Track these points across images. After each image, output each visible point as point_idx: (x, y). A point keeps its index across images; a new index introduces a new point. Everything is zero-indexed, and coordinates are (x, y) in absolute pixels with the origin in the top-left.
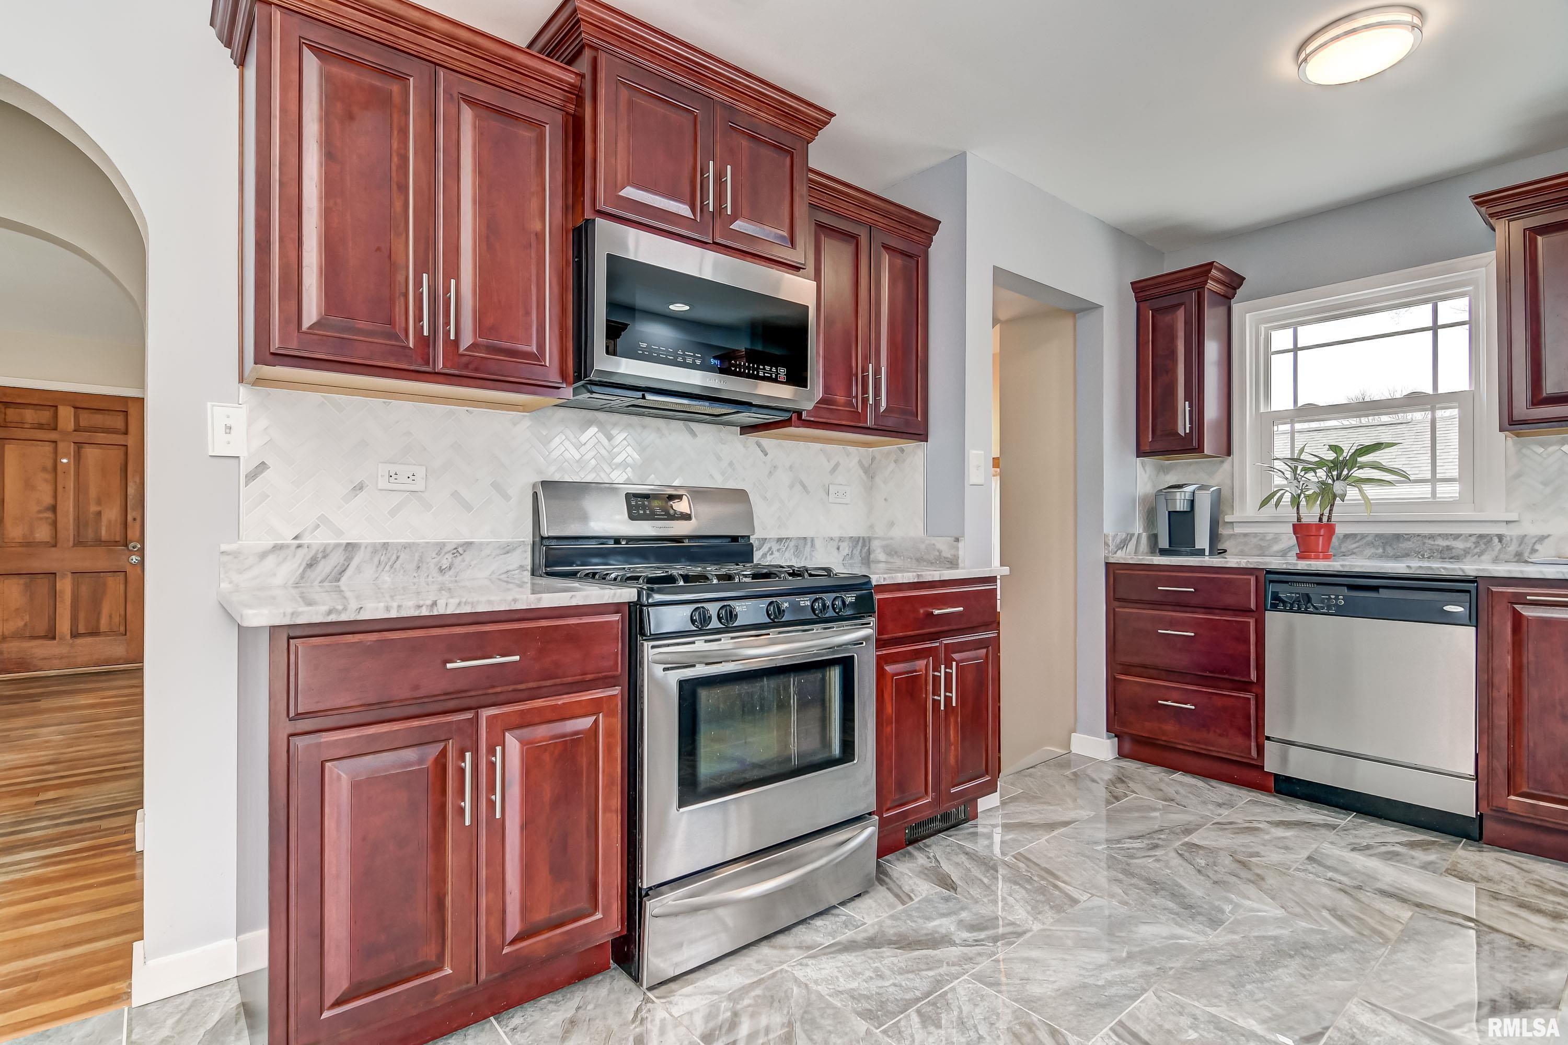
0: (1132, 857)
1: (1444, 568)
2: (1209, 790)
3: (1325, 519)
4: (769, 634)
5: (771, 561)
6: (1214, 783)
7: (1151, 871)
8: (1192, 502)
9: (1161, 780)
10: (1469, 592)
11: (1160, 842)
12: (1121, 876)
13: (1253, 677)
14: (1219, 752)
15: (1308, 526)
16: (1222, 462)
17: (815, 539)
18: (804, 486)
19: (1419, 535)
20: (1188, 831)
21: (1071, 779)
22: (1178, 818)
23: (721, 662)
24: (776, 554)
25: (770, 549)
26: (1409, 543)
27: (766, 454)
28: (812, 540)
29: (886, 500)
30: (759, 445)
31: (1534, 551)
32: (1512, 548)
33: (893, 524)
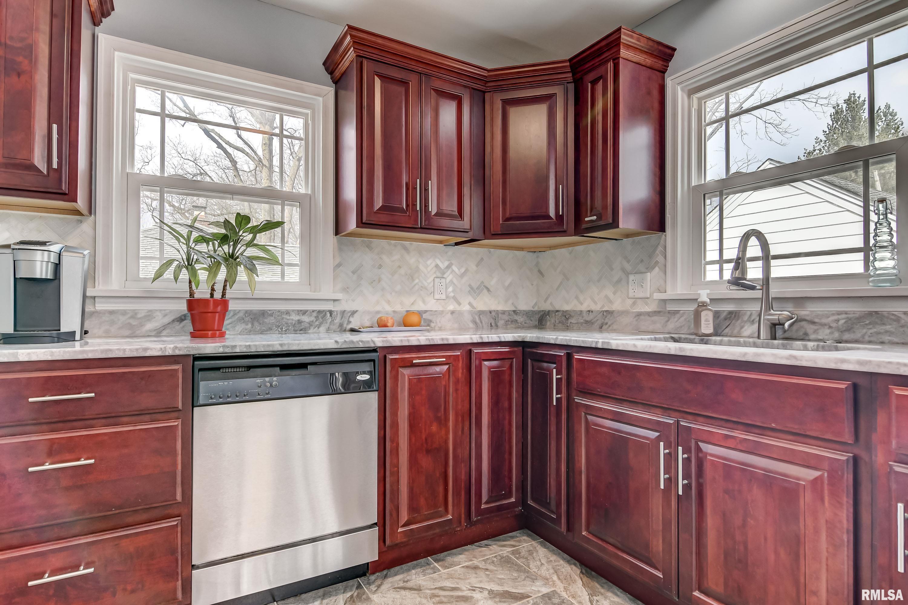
8: (57, 267)
13: (179, 497)
31: (349, 322)
32: (338, 321)
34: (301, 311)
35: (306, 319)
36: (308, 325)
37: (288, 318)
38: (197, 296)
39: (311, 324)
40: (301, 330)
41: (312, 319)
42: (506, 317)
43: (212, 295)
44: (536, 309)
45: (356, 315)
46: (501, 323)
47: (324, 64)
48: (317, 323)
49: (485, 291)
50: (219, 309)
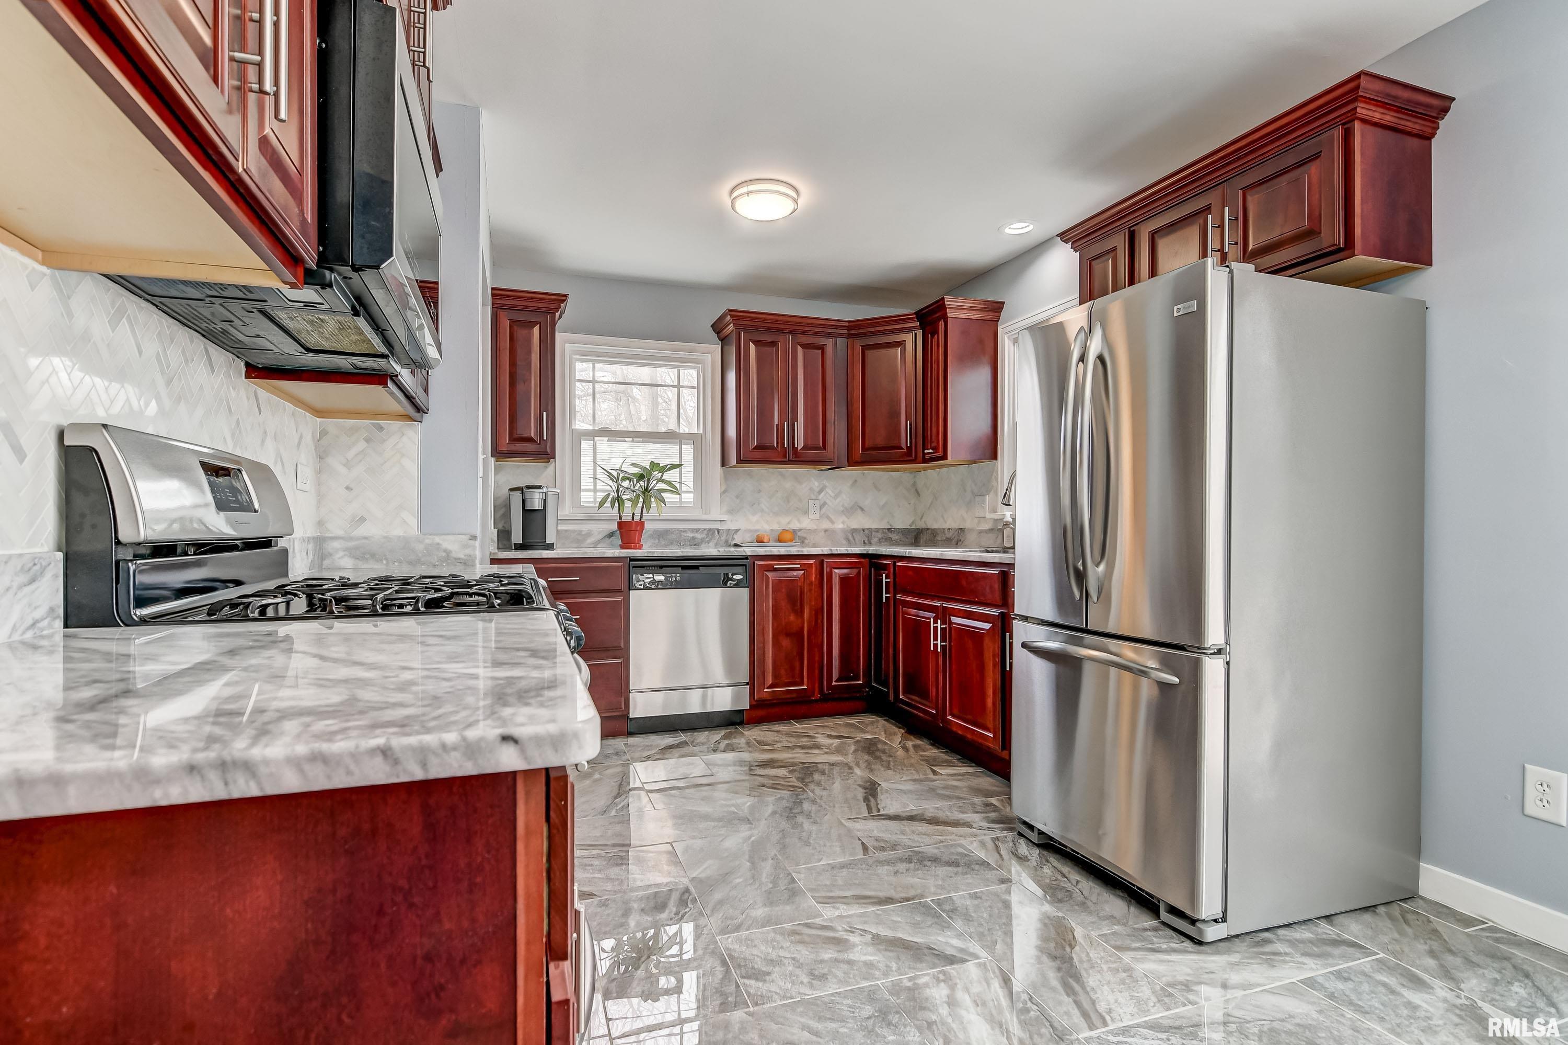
3: (637, 518)
8: (545, 506)
10: (745, 565)
13: (623, 645)
15: (627, 523)
16: (546, 467)
18: (283, 464)
19: (678, 530)
26: (673, 535)
27: (260, 410)
29: (348, 488)
30: (256, 397)
31: (733, 539)
32: (724, 538)
33: (362, 520)
34: (694, 529)
35: (698, 536)
36: (700, 540)
37: (685, 535)
38: (624, 519)
39: (702, 540)
41: (704, 536)
42: (880, 535)
43: (633, 519)
44: (913, 527)
45: (739, 534)
46: (875, 540)
47: (712, 326)
48: (707, 539)
49: (859, 511)
50: (638, 528)
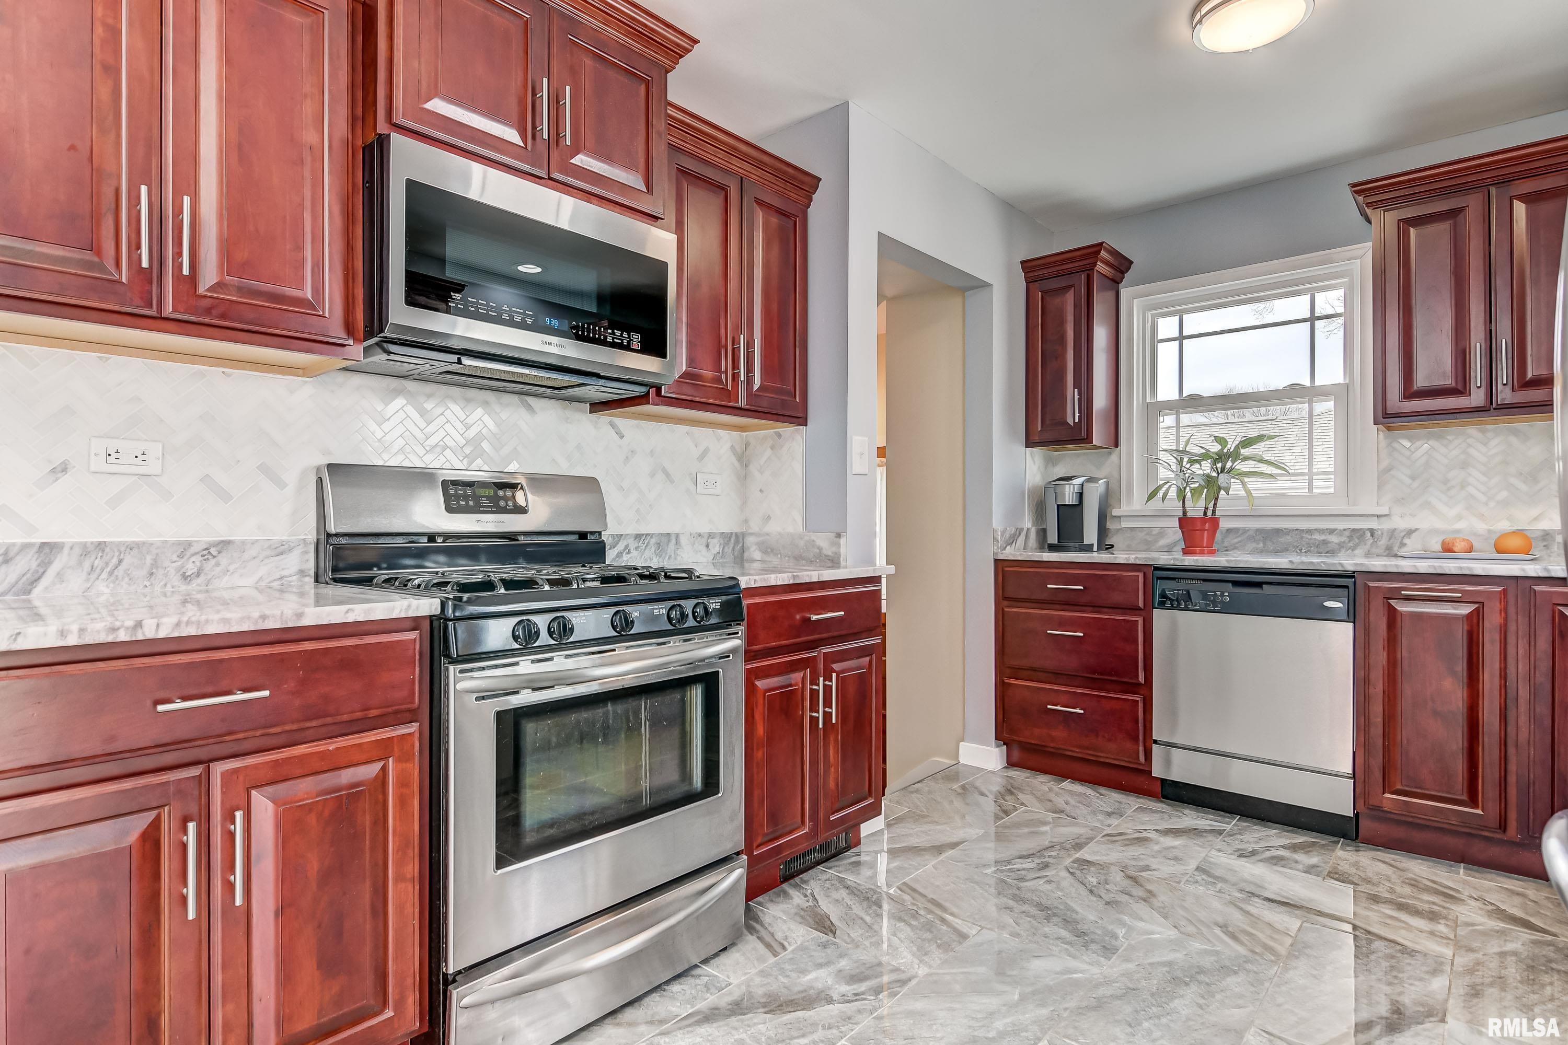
0: (1022, 879)
1: (1324, 563)
2: (1098, 798)
3: (1209, 513)
4: (614, 650)
5: (627, 561)
6: (1103, 790)
7: (1042, 894)
8: (1081, 495)
9: (1050, 790)
10: (1347, 587)
11: (1051, 860)
12: (1011, 903)
13: (1141, 679)
14: (1107, 758)
15: (1194, 519)
17: (680, 535)
18: (667, 475)
19: (1297, 529)
20: (1078, 846)
21: (959, 794)
22: (1069, 831)
23: (553, 687)
24: (634, 553)
25: (627, 547)
26: (1289, 537)
27: (622, 437)
28: (677, 536)
29: (761, 491)
30: (613, 425)
31: (1404, 545)
32: (1383, 542)
33: (769, 518)
34: (1327, 529)
35: (1334, 539)
36: (1337, 546)
37: (1310, 537)
39: (1341, 546)
40: (1327, 553)
41: (1344, 539)
43: (1206, 512)
45: (1414, 535)
48: (1351, 544)
50: (1210, 527)
